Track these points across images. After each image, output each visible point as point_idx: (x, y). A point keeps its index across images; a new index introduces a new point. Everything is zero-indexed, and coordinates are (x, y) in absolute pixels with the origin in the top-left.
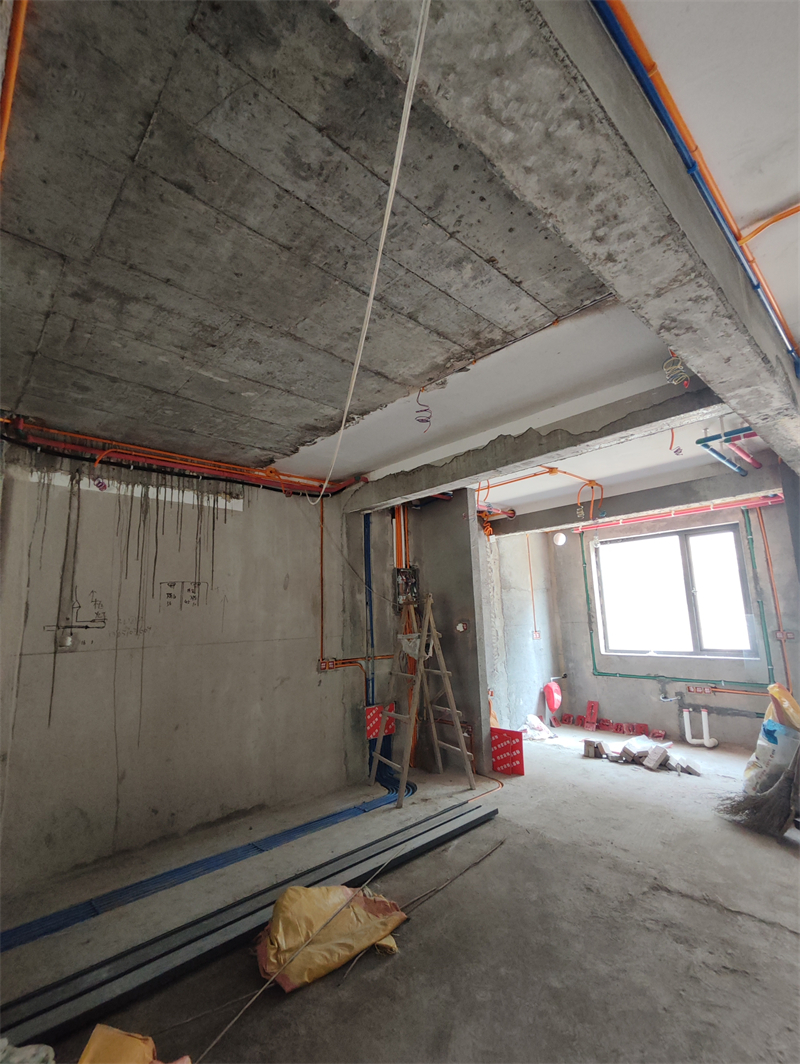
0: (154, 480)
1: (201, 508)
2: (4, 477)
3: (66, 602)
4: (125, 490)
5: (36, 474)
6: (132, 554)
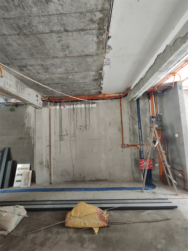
0: (75, 103)
1: (86, 108)
2: (49, 108)
3: (61, 131)
4: (69, 107)
5: (54, 107)
6: (72, 120)
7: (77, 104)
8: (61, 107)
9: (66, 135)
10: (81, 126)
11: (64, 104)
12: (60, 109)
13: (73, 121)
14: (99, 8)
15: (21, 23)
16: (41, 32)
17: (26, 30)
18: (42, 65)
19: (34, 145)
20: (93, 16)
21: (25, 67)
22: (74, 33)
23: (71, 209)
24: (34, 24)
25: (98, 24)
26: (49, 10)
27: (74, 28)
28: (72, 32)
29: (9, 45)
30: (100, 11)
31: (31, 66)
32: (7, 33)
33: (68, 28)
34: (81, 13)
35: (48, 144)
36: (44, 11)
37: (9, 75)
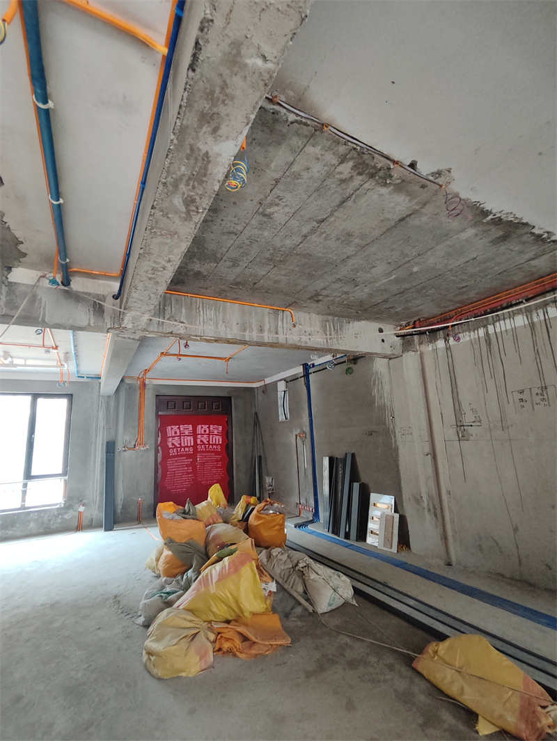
0: (491, 320)
1: (531, 324)
2: (419, 352)
3: (458, 411)
4: (473, 335)
5: (430, 345)
6: (488, 375)
7: (499, 320)
8: (448, 342)
9: (474, 422)
10: (522, 392)
11: (457, 331)
12: (448, 348)
13: (493, 376)
14: (335, 161)
15: (267, 255)
16: (293, 246)
17: (278, 257)
18: (339, 280)
19: (397, 449)
20: (337, 176)
21: (318, 295)
22: (336, 214)
23: (442, 637)
24: (279, 246)
25: (360, 174)
26: (278, 222)
27: (330, 209)
28: (331, 215)
29: (276, 282)
30: (341, 163)
31: (325, 289)
32: (265, 273)
33: (319, 218)
34: (317, 190)
35: (427, 449)
36: (275, 227)
37: (307, 316)
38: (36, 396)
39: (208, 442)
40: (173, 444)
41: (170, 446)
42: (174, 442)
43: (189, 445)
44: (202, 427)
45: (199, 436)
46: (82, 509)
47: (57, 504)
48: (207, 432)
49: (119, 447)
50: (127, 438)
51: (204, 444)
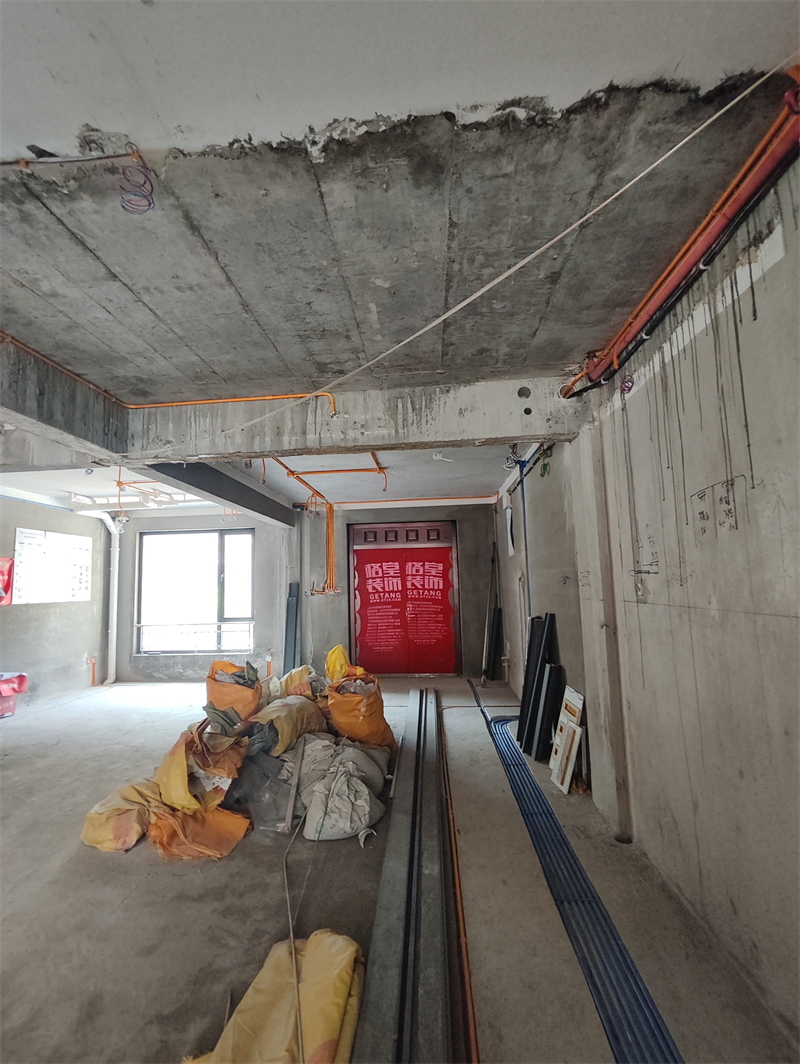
2: (597, 423)
3: (635, 542)
4: (648, 372)
5: (609, 407)
7: (677, 327)
9: (651, 564)
10: (703, 496)
37: (360, 397)
38: (222, 533)
39: (423, 585)
40: (374, 588)
41: (371, 590)
42: (375, 585)
43: (396, 589)
44: (413, 565)
45: (410, 578)
46: (268, 658)
47: (246, 651)
48: (421, 572)
49: (306, 588)
50: (315, 579)
51: (416, 588)
